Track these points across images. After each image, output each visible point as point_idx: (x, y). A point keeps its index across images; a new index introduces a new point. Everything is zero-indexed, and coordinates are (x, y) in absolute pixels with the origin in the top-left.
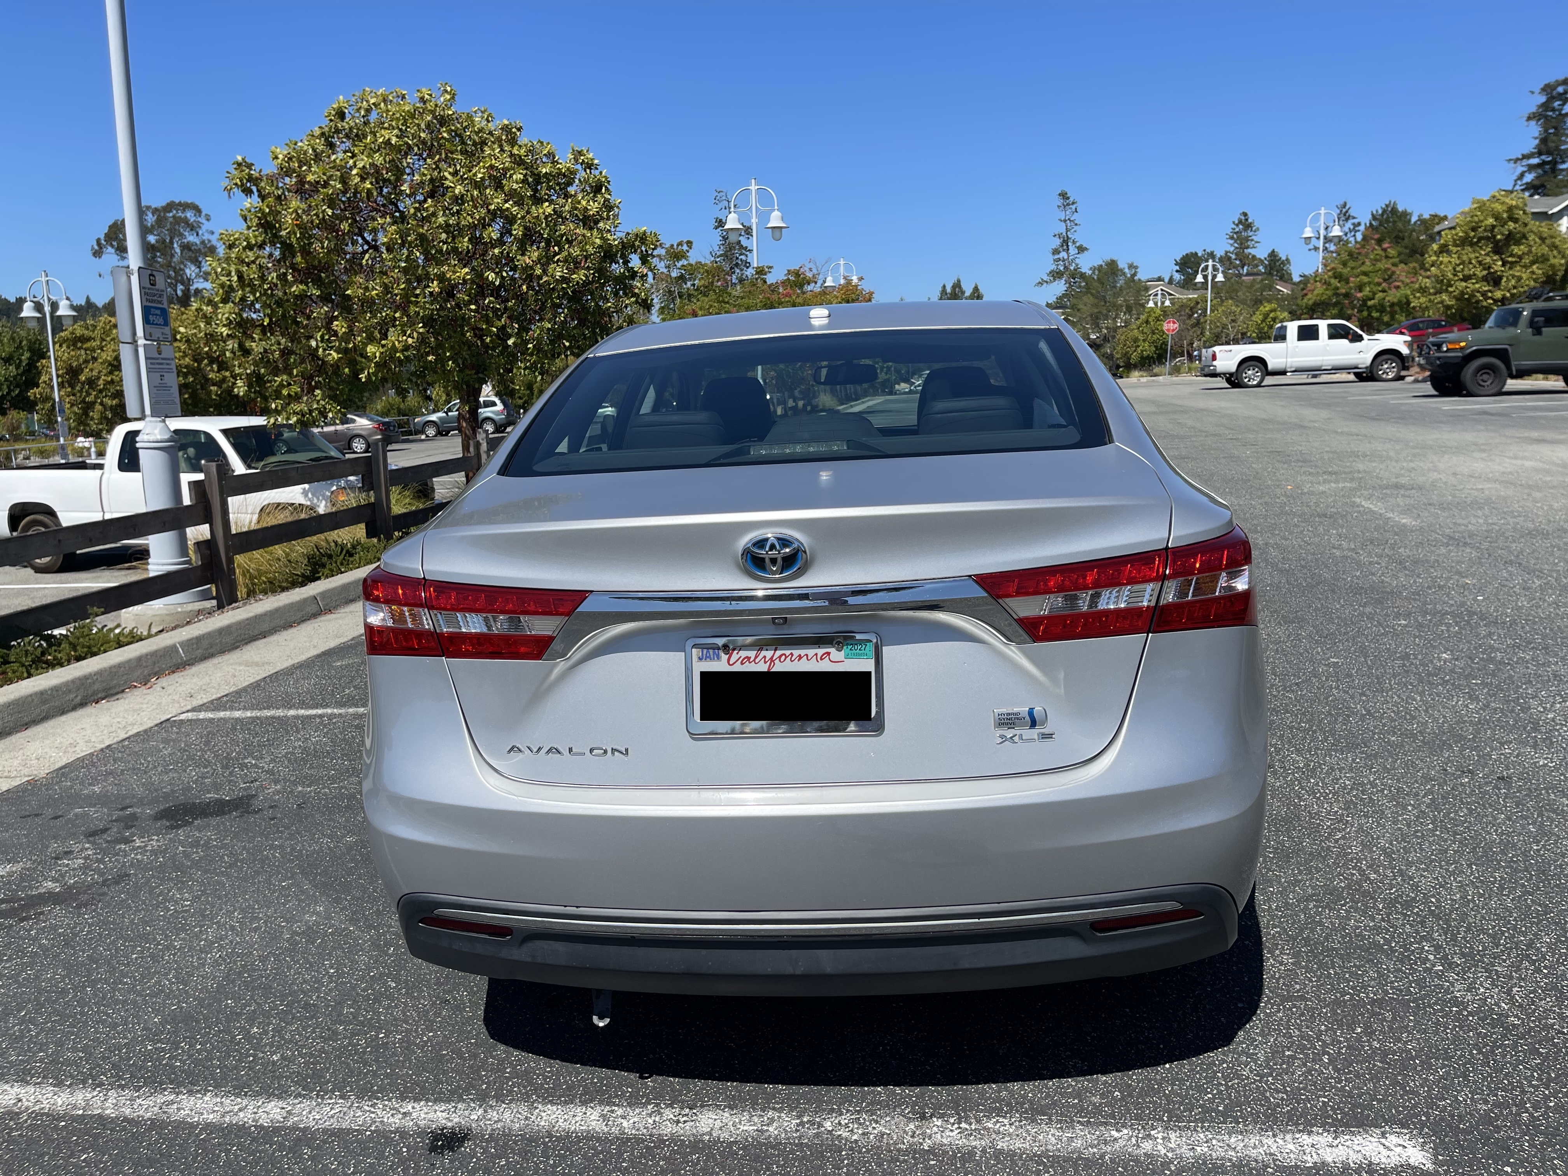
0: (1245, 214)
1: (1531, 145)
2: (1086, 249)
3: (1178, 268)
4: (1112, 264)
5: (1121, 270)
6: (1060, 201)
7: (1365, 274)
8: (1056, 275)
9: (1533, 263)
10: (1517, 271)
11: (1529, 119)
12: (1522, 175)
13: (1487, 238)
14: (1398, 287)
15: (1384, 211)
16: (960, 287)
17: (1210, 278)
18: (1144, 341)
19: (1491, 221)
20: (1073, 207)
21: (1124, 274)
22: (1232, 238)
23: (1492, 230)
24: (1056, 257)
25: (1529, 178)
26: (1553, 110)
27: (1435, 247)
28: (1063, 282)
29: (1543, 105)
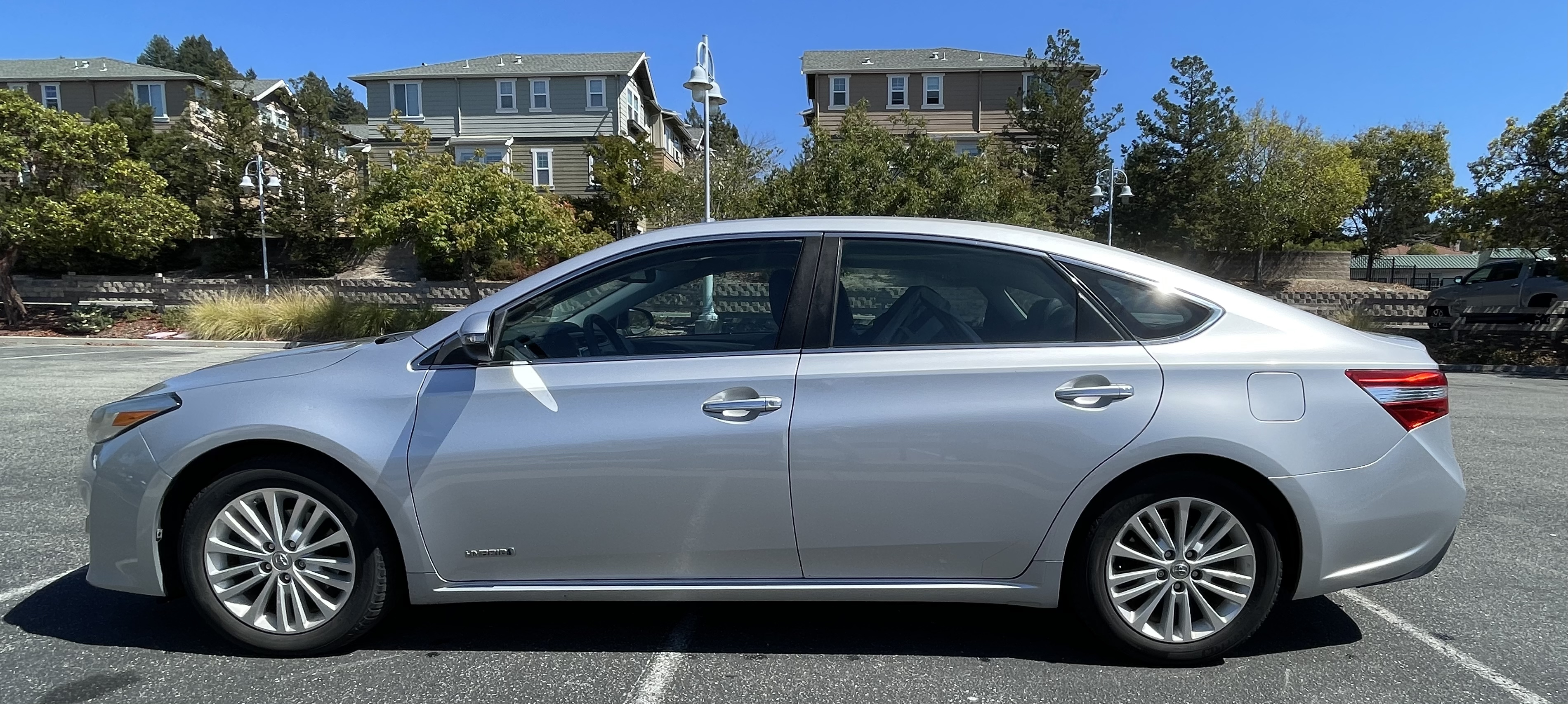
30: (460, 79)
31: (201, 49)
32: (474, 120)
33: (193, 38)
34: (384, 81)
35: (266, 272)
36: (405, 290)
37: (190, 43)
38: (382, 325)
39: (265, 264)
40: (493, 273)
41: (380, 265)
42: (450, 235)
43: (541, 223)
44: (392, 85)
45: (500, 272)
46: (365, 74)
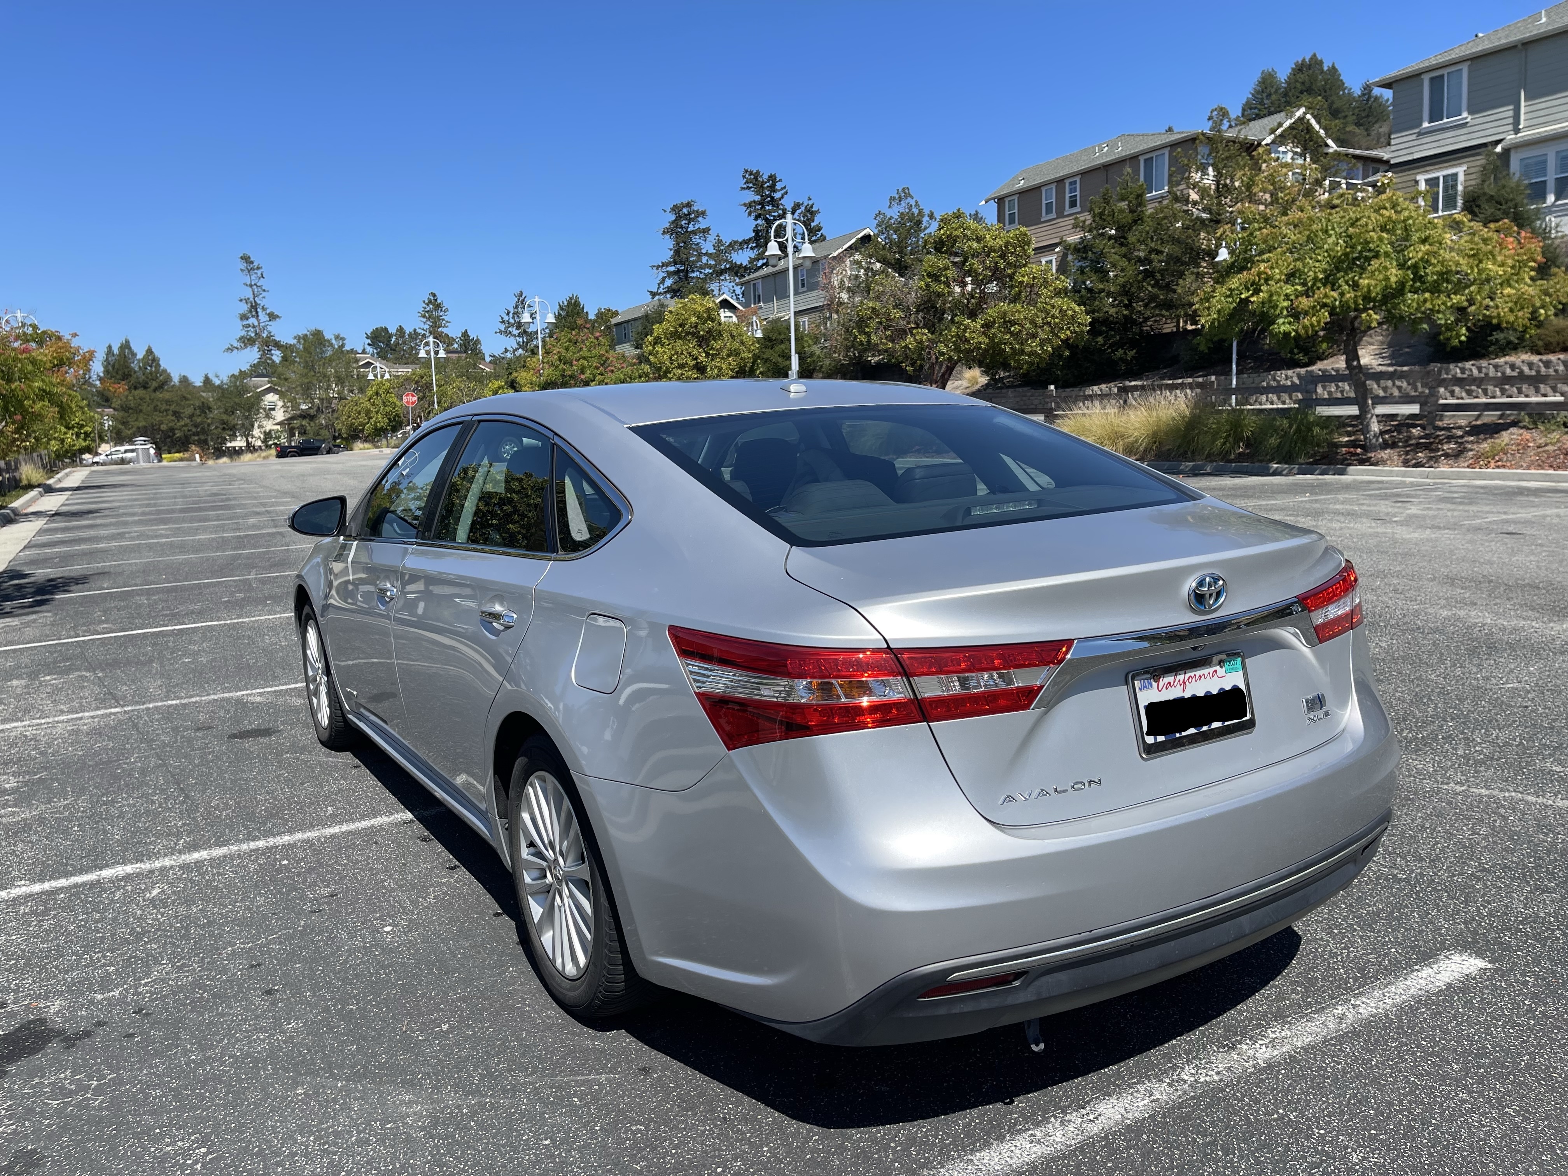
0: (434, 295)
1: (668, 255)
2: (278, 317)
3: (369, 341)
4: (318, 334)
5: (329, 341)
6: (243, 265)
7: (584, 358)
8: (248, 342)
9: (729, 356)
10: (717, 362)
11: (664, 233)
12: (663, 280)
13: (693, 334)
14: (612, 371)
15: (569, 303)
16: (130, 348)
17: (432, 354)
18: (377, 412)
19: (693, 319)
20: (259, 272)
21: (332, 345)
22: (424, 316)
23: (696, 327)
24: (245, 322)
25: (669, 282)
26: (682, 227)
27: (650, 338)
28: (256, 349)
29: (673, 222)
30: (1527, 44)
31: (1311, 72)
32: (1543, 103)
33: (1304, 60)
34: (1415, 76)
35: (1234, 366)
36: (1401, 376)
37: (1300, 68)
38: (1241, 439)
39: (1234, 357)
40: (1540, 343)
41: (1382, 343)
42: (1295, 314)
43: (1445, 276)
44: (1426, 78)
45: (1552, 340)
46: (1393, 73)
